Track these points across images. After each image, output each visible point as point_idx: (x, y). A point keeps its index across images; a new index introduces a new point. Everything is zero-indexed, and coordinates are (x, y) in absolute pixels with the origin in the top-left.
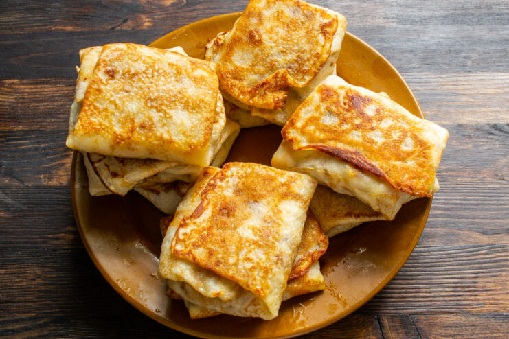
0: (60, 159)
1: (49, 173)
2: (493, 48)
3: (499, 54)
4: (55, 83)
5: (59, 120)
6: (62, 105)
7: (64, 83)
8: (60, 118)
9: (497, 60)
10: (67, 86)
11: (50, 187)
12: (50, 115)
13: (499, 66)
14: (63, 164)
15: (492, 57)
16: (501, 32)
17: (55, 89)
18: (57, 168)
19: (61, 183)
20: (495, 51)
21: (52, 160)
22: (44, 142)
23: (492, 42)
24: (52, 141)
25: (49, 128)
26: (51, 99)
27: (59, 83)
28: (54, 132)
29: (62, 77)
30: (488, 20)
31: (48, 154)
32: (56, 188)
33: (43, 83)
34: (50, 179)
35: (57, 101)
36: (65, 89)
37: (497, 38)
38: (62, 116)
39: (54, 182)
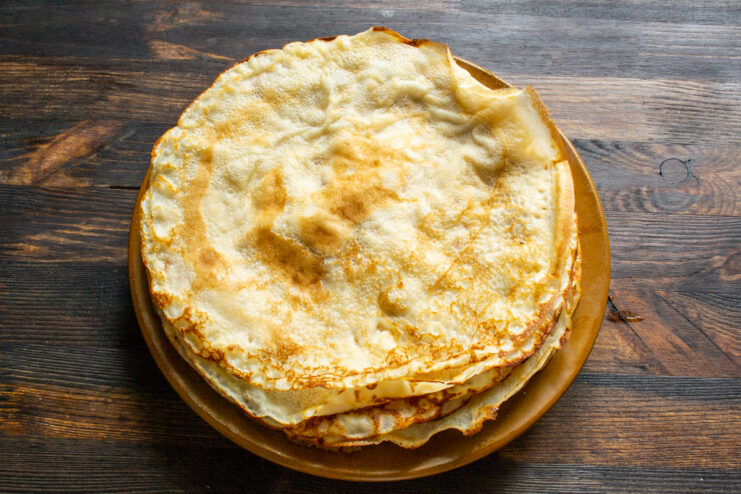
0: (24, 154)
1: (10, 169)
2: (580, 46)
3: (587, 54)
4: (26, 61)
5: (27, 106)
6: (31, 88)
7: (36, 61)
8: (28, 104)
9: (584, 61)
10: (39, 65)
11: (9, 186)
12: (17, 99)
13: (587, 68)
14: (27, 160)
15: (579, 58)
16: (593, 28)
17: (24, 68)
18: (20, 163)
19: (23, 182)
20: (583, 50)
21: (15, 154)
22: (7, 132)
23: (580, 38)
24: (16, 131)
25: (14, 115)
26: (19, 80)
27: (30, 61)
28: (19, 121)
29: (35, 55)
30: (578, 12)
31: (8, 147)
32: (17, 187)
33: (10, 60)
34: (10, 176)
35: (26, 83)
36: (37, 68)
37: (587, 34)
38: (31, 101)
39: (15, 181)
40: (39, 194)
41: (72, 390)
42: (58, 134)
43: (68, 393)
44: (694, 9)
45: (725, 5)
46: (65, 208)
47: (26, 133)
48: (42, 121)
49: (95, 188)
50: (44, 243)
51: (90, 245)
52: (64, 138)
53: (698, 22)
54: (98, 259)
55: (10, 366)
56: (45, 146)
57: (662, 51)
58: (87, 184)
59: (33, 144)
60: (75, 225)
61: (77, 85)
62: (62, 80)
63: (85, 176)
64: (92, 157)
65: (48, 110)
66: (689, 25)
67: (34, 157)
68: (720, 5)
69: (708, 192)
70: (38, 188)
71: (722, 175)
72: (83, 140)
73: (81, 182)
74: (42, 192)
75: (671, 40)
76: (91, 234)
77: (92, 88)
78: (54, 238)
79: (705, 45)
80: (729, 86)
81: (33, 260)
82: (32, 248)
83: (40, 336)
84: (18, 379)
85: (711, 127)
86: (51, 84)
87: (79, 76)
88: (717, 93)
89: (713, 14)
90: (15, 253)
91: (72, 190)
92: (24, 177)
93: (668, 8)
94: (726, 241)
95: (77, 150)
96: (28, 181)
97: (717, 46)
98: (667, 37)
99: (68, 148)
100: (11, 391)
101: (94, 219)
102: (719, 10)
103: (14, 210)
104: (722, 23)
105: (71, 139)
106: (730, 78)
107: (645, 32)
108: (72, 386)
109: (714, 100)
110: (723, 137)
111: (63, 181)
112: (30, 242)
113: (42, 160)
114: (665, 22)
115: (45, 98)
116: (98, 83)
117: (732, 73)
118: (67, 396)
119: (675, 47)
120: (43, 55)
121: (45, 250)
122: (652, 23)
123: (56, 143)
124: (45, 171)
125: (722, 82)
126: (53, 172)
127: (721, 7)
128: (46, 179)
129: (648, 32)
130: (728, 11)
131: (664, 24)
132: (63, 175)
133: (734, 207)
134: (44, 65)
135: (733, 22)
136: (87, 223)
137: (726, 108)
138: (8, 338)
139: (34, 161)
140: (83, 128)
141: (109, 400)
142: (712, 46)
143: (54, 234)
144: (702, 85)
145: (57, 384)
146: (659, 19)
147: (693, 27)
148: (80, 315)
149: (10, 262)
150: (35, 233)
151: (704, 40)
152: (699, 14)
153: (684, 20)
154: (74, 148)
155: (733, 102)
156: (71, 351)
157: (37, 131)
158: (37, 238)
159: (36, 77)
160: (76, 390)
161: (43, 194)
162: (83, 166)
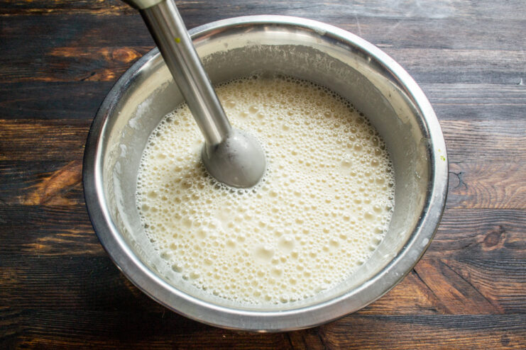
40: (45, 210)
41: (68, 339)
42: (57, 170)
43: (66, 341)
44: (461, 74)
45: (480, 70)
46: (61, 219)
47: (35, 170)
48: (46, 162)
49: (80, 205)
50: (48, 243)
51: (78, 243)
52: (60, 173)
53: (464, 82)
54: (83, 252)
55: (28, 325)
56: (48, 179)
57: (442, 102)
58: (75, 203)
59: (40, 177)
60: (68, 230)
61: (68, 138)
62: (58, 134)
63: (74, 198)
64: (79, 185)
65: (49, 154)
66: (458, 85)
67: (41, 186)
68: (477, 70)
69: (473, 194)
70: (44, 206)
71: (481, 182)
72: (72, 174)
73: (72, 201)
74: (47, 209)
75: (447, 94)
76: (78, 236)
77: (77, 140)
78: (55, 239)
79: (468, 97)
80: (485, 123)
81: (42, 254)
82: (41, 246)
83: (47, 304)
84: (34, 333)
85: (473, 150)
86: (50, 137)
87: (69, 132)
88: (477, 128)
89: (473, 77)
90: (30, 250)
91: (65, 207)
92: (35, 200)
93: (445, 74)
94: (485, 225)
95: (69, 181)
96: (37, 202)
97: (476, 97)
98: (444, 93)
99: (63, 179)
100: (29, 340)
101: (81, 226)
102: (476, 74)
103: (29, 222)
104: (479, 82)
105: (65, 174)
106: (485, 118)
107: (430, 90)
108: (69, 337)
109: (475, 133)
110: (481, 157)
111: (60, 201)
112: (40, 242)
113: (46, 187)
114: (443, 83)
115: (48, 147)
116: (81, 135)
117: (486, 115)
118: (65, 343)
119: (449, 99)
120: (46, 119)
121: (49, 247)
122: (434, 84)
123: (54, 177)
124: (48, 195)
125: (480, 121)
126: (53, 196)
127: (478, 72)
128: (49, 200)
129: (432, 90)
130: (482, 74)
131: (442, 84)
132: (59, 197)
133: (490, 202)
134: (46, 125)
135: (486, 82)
136: (76, 229)
137: (483, 138)
138: (28, 306)
139: (41, 189)
140: (72, 166)
141: (93, 345)
142: (473, 97)
143: (55, 237)
144: (468, 123)
145: (58, 335)
146: (439, 81)
147: (461, 86)
148: (73, 290)
149: (26, 256)
150: (42, 236)
151: (467, 94)
152: (464, 78)
153: (455, 81)
154: (67, 179)
155: (487, 134)
156: (67, 314)
157: (43, 169)
158: (44, 239)
159: (42, 133)
160: (71, 339)
161: (47, 211)
162: (73, 191)
